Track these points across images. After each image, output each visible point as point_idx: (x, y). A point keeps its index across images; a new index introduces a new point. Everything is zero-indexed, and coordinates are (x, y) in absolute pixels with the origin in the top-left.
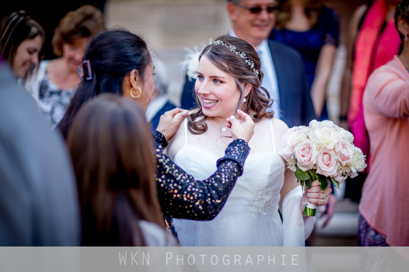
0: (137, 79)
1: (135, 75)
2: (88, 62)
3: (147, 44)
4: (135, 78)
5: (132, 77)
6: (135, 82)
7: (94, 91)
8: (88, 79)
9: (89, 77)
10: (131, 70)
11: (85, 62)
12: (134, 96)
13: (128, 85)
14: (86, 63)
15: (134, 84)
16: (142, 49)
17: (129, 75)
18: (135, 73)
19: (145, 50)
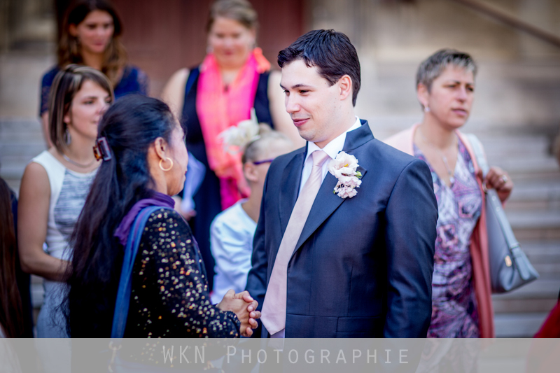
0: (164, 148)
1: (161, 144)
2: (103, 139)
3: (169, 106)
4: (162, 148)
5: (158, 147)
6: (163, 152)
7: (113, 173)
8: (106, 159)
9: (107, 156)
10: (155, 139)
11: (100, 140)
12: (165, 168)
13: (155, 157)
14: (102, 141)
15: (162, 155)
16: (164, 113)
17: (154, 146)
18: (161, 141)
19: (168, 113)
